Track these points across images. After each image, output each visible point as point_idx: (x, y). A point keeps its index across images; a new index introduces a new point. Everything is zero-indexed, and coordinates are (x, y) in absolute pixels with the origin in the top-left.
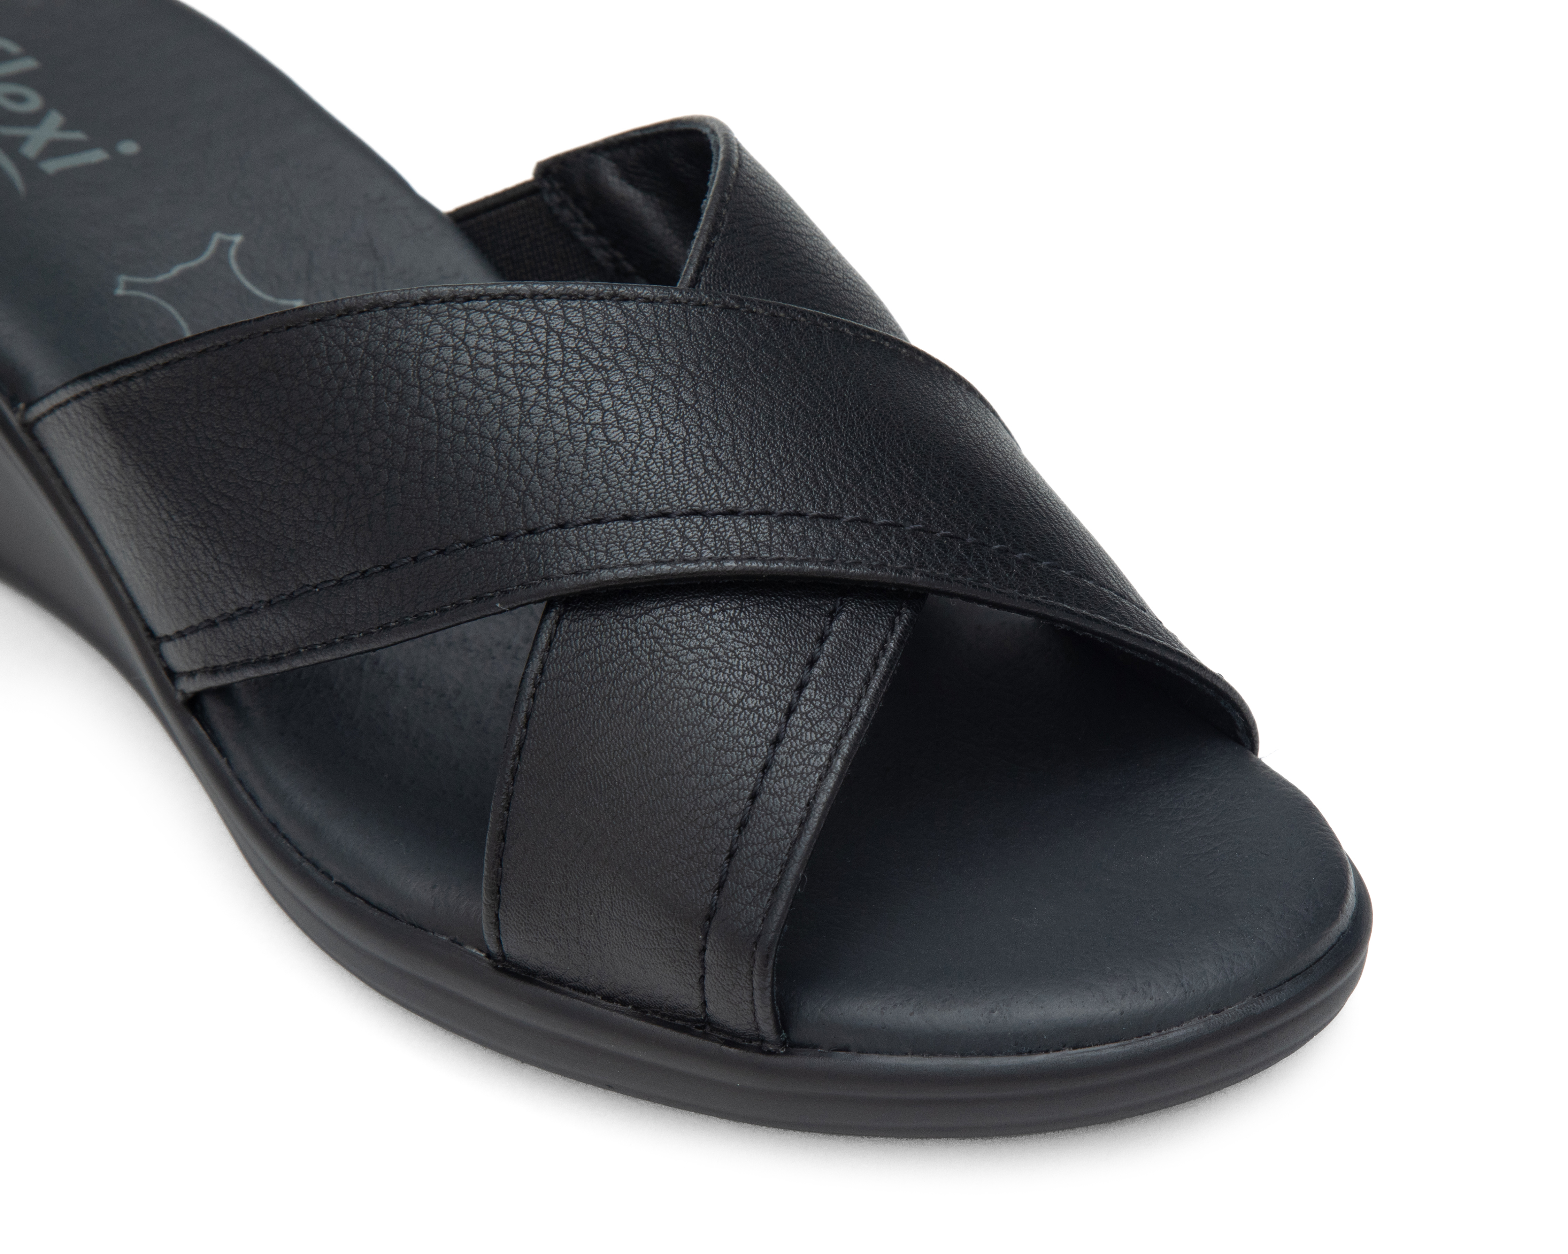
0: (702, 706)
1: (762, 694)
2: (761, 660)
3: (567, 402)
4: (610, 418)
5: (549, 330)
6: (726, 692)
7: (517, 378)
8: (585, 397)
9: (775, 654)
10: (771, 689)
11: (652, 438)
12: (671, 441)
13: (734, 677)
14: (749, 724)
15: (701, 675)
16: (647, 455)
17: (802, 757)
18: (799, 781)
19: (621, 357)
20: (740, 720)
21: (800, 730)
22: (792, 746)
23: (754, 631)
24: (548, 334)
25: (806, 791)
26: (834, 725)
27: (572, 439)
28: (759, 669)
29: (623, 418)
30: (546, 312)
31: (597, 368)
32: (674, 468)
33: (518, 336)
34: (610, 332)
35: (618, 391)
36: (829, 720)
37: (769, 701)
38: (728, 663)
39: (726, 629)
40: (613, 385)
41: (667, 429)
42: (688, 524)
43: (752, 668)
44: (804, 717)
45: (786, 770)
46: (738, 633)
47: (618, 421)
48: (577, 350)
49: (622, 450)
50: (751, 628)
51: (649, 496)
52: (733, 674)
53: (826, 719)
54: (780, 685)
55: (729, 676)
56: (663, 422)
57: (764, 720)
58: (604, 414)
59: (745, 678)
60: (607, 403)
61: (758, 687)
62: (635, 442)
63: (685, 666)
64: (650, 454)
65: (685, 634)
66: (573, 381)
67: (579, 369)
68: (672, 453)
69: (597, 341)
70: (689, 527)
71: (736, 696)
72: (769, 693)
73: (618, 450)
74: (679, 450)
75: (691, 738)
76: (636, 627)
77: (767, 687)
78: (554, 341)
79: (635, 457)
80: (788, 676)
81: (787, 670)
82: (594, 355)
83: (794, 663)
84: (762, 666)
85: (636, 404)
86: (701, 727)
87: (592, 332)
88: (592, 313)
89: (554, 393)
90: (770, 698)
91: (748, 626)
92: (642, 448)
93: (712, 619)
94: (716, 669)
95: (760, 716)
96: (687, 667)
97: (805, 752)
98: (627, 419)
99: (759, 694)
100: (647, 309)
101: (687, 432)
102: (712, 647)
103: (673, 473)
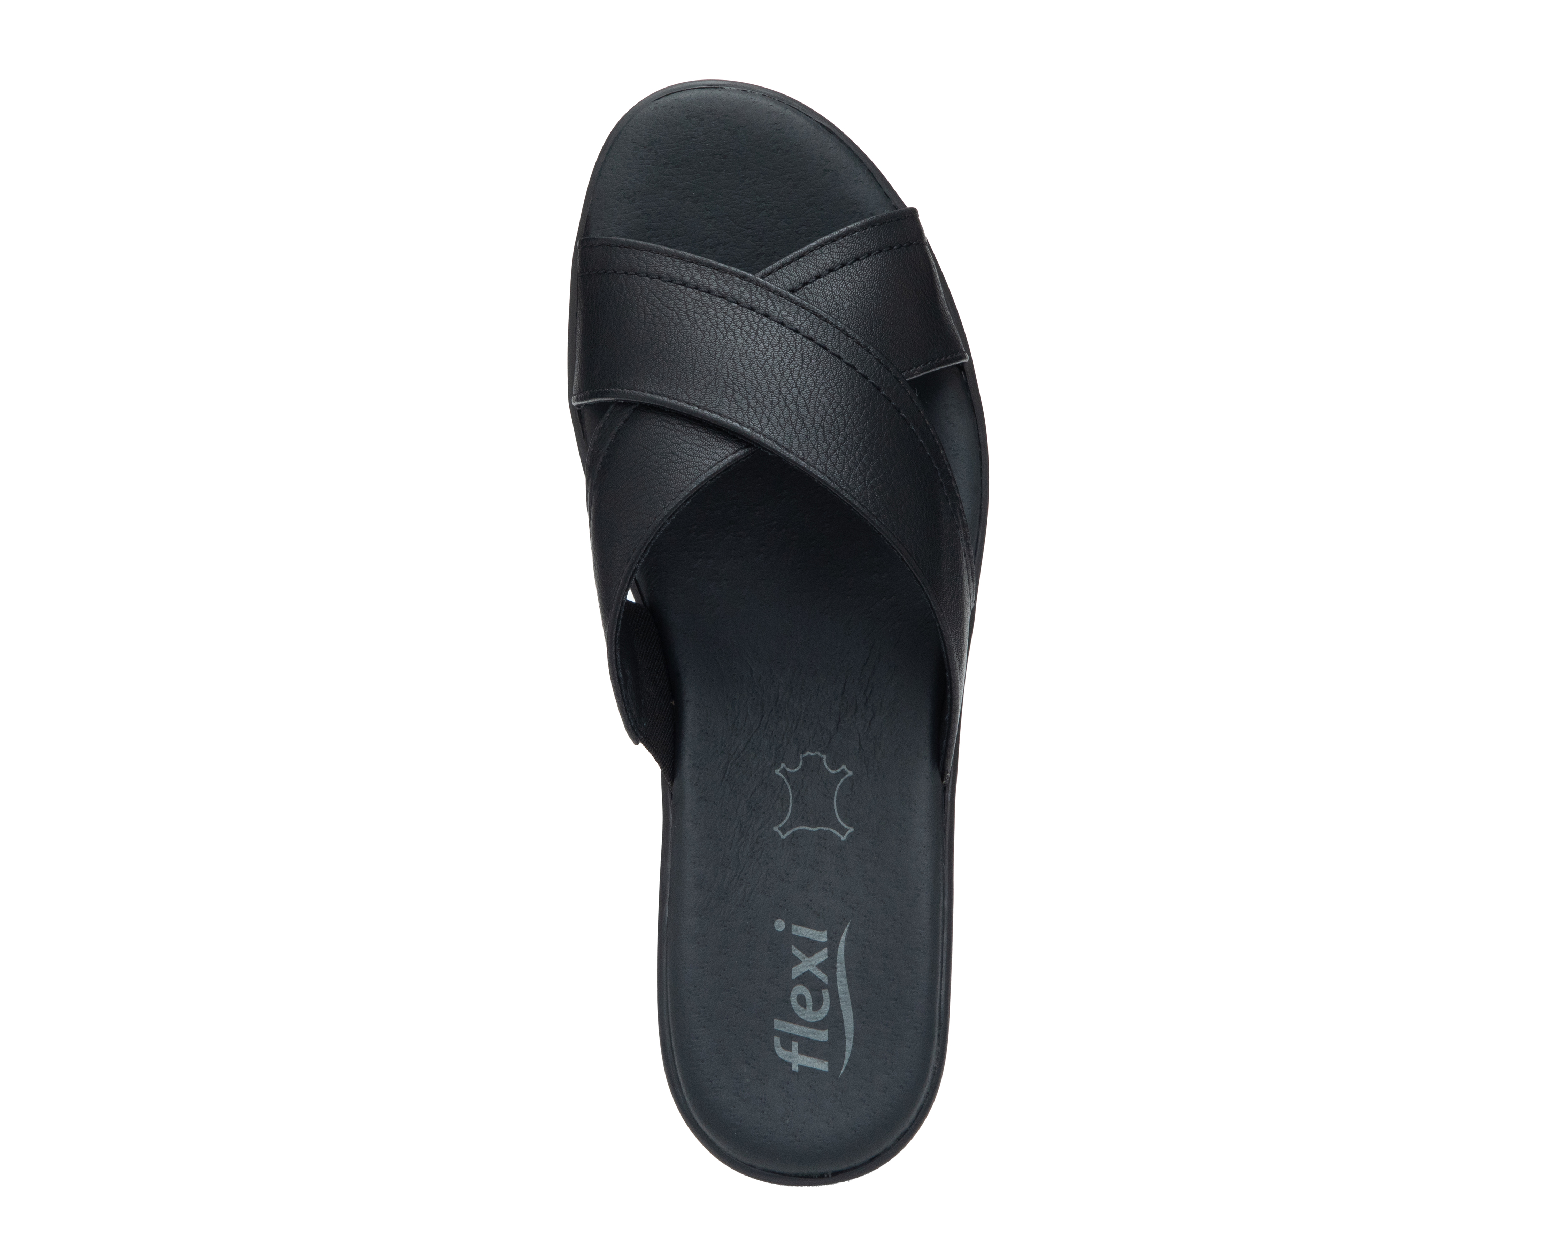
0: (875, 292)
1: (850, 278)
2: (840, 289)
3: (845, 424)
4: (834, 405)
5: (828, 458)
6: (863, 288)
7: (857, 449)
8: (837, 420)
9: (832, 288)
10: (845, 277)
11: (824, 386)
12: (817, 379)
13: (856, 290)
14: (864, 272)
15: (867, 302)
16: (831, 381)
17: (854, 245)
18: (862, 238)
19: (808, 425)
20: (866, 276)
21: (846, 255)
22: (854, 252)
23: (834, 301)
24: (831, 456)
25: (863, 233)
26: (832, 247)
27: (854, 409)
28: (843, 287)
29: (830, 401)
30: (824, 465)
31: (823, 427)
32: (824, 370)
33: (843, 464)
34: (805, 439)
35: (821, 412)
36: (832, 250)
37: (849, 274)
38: (854, 297)
39: (844, 309)
40: (823, 416)
41: (815, 385)
42: (835, 347)
43: (846, 289)
44: (841, 258)
45: (863, 246)
46: (841, 305)
47: (832, 401)
48: (825, 440)
49: (839, 391)
50: (834, 303)
51: (841, 368)
52: (855, 292)
53: (833, 252)
54: (840, 276)
55: (857, 293)
56: (814, 389)
57: (857, 269)
58: (835, 408)
59: (852, 287)
60: (830, 411)
61: (849, 281)
62: (832, 389)
63: (870, 310)
64: (829, 381)
65: (861, 320)
66: (837, 430)
67: (830, 432)
68: (820, 375)
69: (812, 438)
70: (835, 346)
71: (861, 284)
72: (847, 276)
73: (841, 391)
74: (817, 374)
75: (887, 287)
76: (874, 341)
77: (846, 279)
78: (831, 451)
79: (836, 384)
80: (833, 277)
81: (832, 280)
82: (820, 434)
83: (827, 280)
84: (842, 287)
85: (820, 402)
86: (881, 286)
87: (812, 444)
88: (805, 452)
89: (847, 431)
90: (848, 274)
91: (835, 304)
92: (831, 385)
93: (846, 317)
94: (860, 299)
95: (857, 271)
96: (870, 309)
97: (851, 246)
98: (828, 399)
99: (851, 278)
100: (780, 439)
101: (807, 379)
102: (855, 307)
103: (826, 368)
